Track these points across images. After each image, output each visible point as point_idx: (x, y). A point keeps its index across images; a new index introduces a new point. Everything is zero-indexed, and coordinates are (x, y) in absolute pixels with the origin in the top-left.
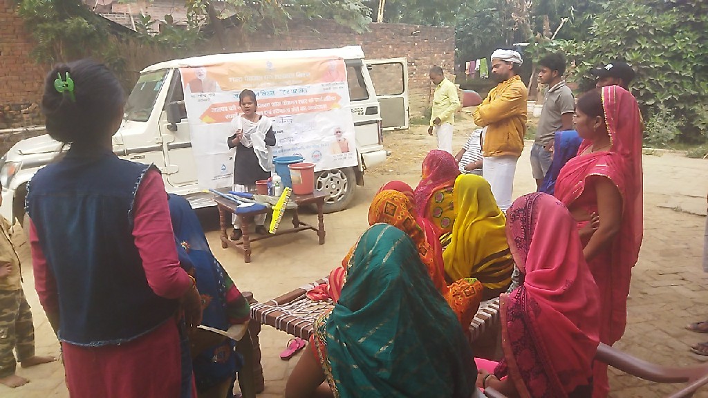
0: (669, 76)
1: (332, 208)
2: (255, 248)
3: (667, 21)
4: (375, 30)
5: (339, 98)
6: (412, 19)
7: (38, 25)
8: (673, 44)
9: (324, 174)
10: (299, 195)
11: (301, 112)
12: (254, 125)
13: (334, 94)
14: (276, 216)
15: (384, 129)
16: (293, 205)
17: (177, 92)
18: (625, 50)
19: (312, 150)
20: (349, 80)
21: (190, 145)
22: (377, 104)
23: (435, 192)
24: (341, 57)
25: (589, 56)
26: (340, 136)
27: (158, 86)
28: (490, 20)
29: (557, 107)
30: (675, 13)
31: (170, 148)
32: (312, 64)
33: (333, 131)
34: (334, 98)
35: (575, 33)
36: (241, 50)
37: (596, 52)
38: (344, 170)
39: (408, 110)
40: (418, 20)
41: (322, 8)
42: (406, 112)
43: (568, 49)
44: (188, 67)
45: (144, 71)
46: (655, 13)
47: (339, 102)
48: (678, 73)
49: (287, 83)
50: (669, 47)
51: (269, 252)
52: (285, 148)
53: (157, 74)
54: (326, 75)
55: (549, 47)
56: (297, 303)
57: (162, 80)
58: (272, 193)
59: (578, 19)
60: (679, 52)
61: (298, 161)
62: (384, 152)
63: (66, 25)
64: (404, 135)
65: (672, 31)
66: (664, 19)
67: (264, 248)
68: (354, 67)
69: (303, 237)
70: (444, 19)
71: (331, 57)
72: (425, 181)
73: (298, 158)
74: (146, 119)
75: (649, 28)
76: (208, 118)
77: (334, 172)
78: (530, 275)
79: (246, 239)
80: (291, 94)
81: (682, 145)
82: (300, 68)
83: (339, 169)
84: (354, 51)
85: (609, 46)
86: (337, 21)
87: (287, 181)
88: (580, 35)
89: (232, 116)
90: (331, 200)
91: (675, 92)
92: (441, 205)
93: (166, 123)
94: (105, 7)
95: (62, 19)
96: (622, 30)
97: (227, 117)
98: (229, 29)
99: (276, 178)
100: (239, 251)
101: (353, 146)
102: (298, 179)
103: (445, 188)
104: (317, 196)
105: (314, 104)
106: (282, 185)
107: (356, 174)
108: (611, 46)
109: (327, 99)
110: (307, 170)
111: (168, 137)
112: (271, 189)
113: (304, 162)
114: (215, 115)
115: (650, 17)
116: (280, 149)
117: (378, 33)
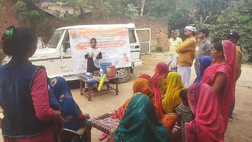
0: (246, 38)
1: (122, 82)
2: (93, 96)
3: (245, 18)
4: (140, 18)
5: (125, 42)
6: (153, 15)
7: (20, 13)
8: (247, 26)
9: (119, 69)
10: (109, 77)
11: (111, 46)
12: (95, 50)
13: (123, 41)
14: (101, 84)
15: (141, 54)
16: (107, 80)
17: (67, 38)
18: (230, 28)
19: (115, 60)
20: (130, 36)
21: (71, 57)
22: (139, 44)
23: (159, 78)
24: (127, 27)
25: (217, 30)
26: (125, 56)
27: (60, 36)
28: (181, 16)
29: (205, 48)
30: (249, 15)
31: (64, 58)
32: (116, 30)
33: (123, 54)
34: (124, 42)
35: (212, 22)
36: (92, 24)
37: (219, 28)
38: (127, 68)
39: (150, 47)
40: (155, 15)
41: (121, 10)
42: (150, 48)
43: (209, 27)
44: (72, 29)
45: (56, 30)
46: (241, 15)
47: (126, 44)
48: (249, 37)
49: (107, 36)
50: (246, 27)
51: (97, 98)
52: (105, 59)
53: (60, 31)
54: (121, 33)
55: (202, 26)
56: (106, 119)
57: (62, 34)
58: (100, 76)
59: (212, 17)
60: (250, 29)
61: (110, 64)
62: (141, 62)
63: (30, 13)
64: (149, 56)
65: (247, 22)
66: (244, 18)
67: (96, 96)
68: (132, 31)
69: (110, 92)
70: (164, 15)
71: (123, 27)
72: (156, 74)
73: (109, 63)
74: (55, 47)
75: (239, 20)
76: (78, 48)
77: (123, 69)
78: (198, 116)
79: (89, 92)
80: (108, 40)
81: (250, 63)
82: (112, 31)
83: (125, 68)
84: (132, 25)
85: (224, 26)
86: (126, 15)
87: (105, 72)
88: (213, 22)
89: (87, 47)
90: (121, 79)
91: (248, 43)
92: (162, 84)
93: (63, 49)
94: (45, 7)
95: (29, 11)
96: (229, 21)
97: (85, 47)
98: (88, 16)
99: (101, 70)
100: (87, 97)
101: (130, 59)
102: (109, 71)
103: (163, 77)
104: (116, 77)
105: (116, 44)
106: (103, 73)
107: (131, 70)
108: (225, 26)
109: (121, 42)
110: (113, 68)
111: (63, 54)
112: (99, 74)
113: (112, 65)
114: (80, 47)
115: (239, 17)
116: (103, 60)
117: (141, 19)
